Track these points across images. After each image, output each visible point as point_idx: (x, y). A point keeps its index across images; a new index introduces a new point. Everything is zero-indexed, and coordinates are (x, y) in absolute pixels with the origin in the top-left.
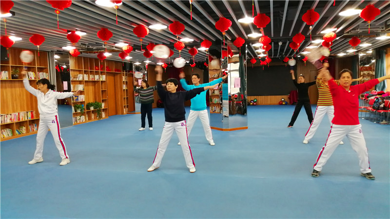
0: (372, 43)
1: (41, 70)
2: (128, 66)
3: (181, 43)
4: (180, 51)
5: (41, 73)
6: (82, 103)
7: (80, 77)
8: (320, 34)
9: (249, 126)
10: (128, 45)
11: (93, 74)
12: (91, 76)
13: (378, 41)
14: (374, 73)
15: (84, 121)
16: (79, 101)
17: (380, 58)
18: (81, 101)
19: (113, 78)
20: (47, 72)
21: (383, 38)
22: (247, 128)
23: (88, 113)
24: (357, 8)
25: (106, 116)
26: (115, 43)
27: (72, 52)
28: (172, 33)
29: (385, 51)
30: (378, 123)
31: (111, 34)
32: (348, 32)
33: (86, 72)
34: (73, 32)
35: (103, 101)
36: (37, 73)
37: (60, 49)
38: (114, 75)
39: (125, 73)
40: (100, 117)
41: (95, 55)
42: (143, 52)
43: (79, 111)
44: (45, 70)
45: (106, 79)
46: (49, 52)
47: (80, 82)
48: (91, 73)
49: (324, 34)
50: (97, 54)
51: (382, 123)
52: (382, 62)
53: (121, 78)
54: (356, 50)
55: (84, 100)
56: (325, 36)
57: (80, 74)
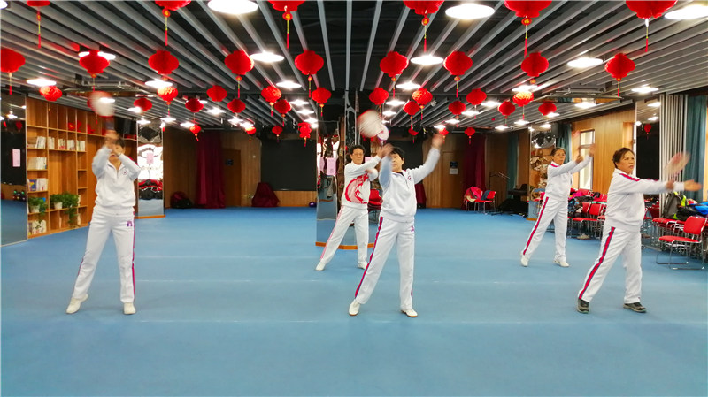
0: (561, 113)
2: (126, 126)
3: (275, 89)
7: (41, 143)
11: (65, 139)
12: (60, 142)
13: (574, 109)
15: (45, 231)
16: (37, 191)
17: (563, 136)
18: (41, 190)
23: (53, 215)
25: (83, 222)
27: (45, 90)
29: (571, 126)
33: (52, 133)
34: (94, 53)
35: (81, 192)
37: (20, 84)
40: (72, 222)
43: (36, 211)
45: (86, 148)
47: (39, 153)
48: (61, 135)
51: (581, 237)
52: (567, 143)
55: (46, 189)
57: (40, 135)
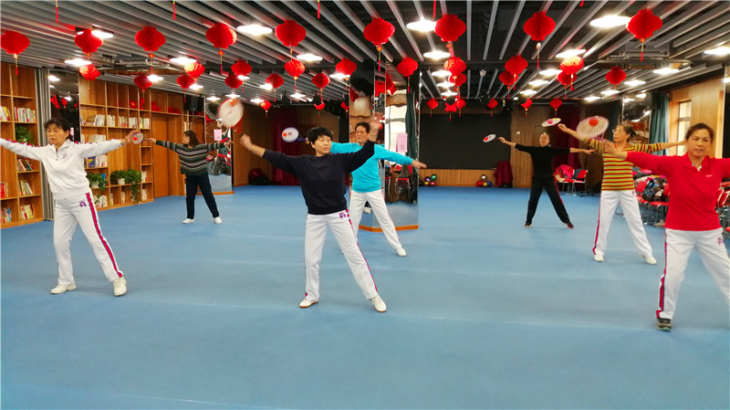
0: (647, 80)
1: (21, 103)
2: (194, 103)
3: (298, 62)
4: (296, 78)
5: (20, 110)
6: (102, 170)
7: (100, 121)
8: (554, 58)
9: (420, 223)
10: (195, 61)
11: (126, 116)
12: (122, 120)
13: (657, 76)
14: (647, 135)
15: (106, 205)
16: (97, 167)
17: (659, 108)
18: (100, 166)
19: (165, 123)
20: (33, 108)
21: (666, 72)
22: (416, 227)
23: (115, 190)
24: (622, 14)
25: (149, 197)
26: (170, 57)
27: (84, 70)
28: (282, 43)
29: (668, 95)
30: (651, 225)
31: (162, 40)
32: (605, 58)
33: (111, 111)
34: (87, 32)
35: (144, 168)
36: (13, 108)
37: (60, 64)
38: (167, 118)
39: (188, 115)
40: (138, 198)
41: (130, 79)
42: (225, 76)
43: (95, 186)
44: (28, 104)
45: (151, 125)
46: (37, 68)
47: (100, 130)
48: (122, 112)
49: (561, 60)
50: (134, 77)
51: (658, 224)
52: (663, 115)
53: (180, 125)
54: (618, 92)
55: (106, 166)
56: (564, 63)
57: (99, 113)
